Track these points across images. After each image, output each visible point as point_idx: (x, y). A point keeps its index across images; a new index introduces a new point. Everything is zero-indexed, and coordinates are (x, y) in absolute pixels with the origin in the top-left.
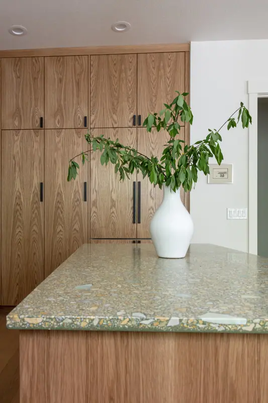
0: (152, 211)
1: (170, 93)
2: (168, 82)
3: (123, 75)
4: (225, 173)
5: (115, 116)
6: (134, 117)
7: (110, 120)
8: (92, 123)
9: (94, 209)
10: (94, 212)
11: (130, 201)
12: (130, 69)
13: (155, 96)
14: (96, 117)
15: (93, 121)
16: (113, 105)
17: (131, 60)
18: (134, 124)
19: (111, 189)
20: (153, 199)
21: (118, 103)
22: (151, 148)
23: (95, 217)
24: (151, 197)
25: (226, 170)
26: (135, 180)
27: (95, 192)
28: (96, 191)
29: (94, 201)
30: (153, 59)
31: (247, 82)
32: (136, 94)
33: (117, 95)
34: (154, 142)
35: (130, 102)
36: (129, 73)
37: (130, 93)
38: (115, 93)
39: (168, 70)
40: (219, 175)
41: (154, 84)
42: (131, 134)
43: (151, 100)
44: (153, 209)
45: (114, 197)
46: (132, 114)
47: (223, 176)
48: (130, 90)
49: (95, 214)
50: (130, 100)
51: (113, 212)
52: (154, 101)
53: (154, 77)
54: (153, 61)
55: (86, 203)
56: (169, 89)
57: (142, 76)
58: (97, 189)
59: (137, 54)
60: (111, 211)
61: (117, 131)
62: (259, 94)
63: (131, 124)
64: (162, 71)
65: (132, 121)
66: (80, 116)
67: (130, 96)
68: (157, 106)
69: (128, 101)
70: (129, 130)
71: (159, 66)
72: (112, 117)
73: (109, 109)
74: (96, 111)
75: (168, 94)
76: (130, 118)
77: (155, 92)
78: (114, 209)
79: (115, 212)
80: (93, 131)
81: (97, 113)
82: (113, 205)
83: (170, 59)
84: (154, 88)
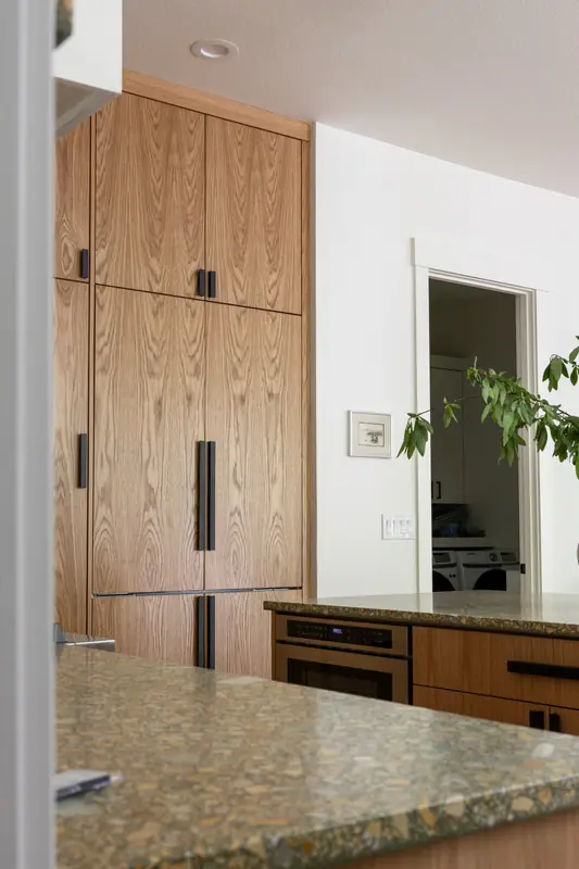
0: (238, 520)
1: (273, 229)
2: (270, 202)
3: (175, 158)
4: (378, 434)
5: (153, 262)
6: (199, 274)
7: (144, 270)
8: (99, 273)
9: (102, 511)
10: (104, 519)
11: (189, 490)
12: (190, 150)
13: (245, 232)
14: (109, 255)
15: (103, 265)
16: (151, 230)
17: (192, 126)
18: (199, 291)
19: (145, 456)
20: (239, 487)
21: (162, 229)
22: (235, 360)
23: (105, 535)
24: (236, 482)
25: (380, 428)
26: (201, 439)
27: (105, 463)
28: (109, 462)
29: (103, 490)
30: (240, 139)
31: (413, 240)
32: (202, 217)
33: (159, 207)
34: (241, 344)
35: (191, 232)
36: (189, 158)
37: (189, 209)
38: (156, 202)
39: (269, 173)
40: (369, 438)
41: (242, 200)
42: (193, 315)
43: (235, 238)
44: (239, 514)
45: (153, 480)
46: (194, 267)
47: (376, 441)
48: (191, 201)
49: (105, 526)
50: (191, 228)
51: (150, 521)
52: (241, 241)
53: (242, 183)
54: (239, 143)
55: (83, 491)
56: (270, 221)
57: (217, 172)
58: (111, 453)
59: (206, 114)
60: (146, 519)
61: (161, 304)
62: (432, 270)
63: (191, 290)
64: (257, 173)
65: (194, 283)
66: (69, 245)
67: (190, 218)
68: (246, 256)
69: (185, 230)
70: (187, 305)
71: (250, 160)
72: (147, 264)
73: (142, 242)
74: (109, 239)
75: (269, 232)
76: (189, 273)
77: (242, 219)
78: (152, 513)
79: (155, 521)
80: (102, 292)
81: (112, 244)
82: (151, 502)
83: (272, 149)
84: (241, 210)
